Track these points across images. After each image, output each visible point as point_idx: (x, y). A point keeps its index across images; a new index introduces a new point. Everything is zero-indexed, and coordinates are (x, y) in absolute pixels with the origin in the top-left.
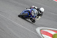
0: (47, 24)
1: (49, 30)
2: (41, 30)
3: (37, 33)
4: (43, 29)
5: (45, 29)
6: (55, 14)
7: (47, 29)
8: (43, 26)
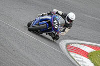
0: (79, 34)
1: (82, 44)
2: (67, 45)
3: (60, 49)
4: (71, 43)
5: (76, 43)
6: (93, 18)
7: (79, 43)
8: (71, 38)
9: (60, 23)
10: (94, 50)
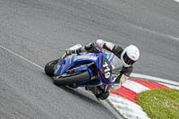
9: (113, 67)
10: (147, 89)
